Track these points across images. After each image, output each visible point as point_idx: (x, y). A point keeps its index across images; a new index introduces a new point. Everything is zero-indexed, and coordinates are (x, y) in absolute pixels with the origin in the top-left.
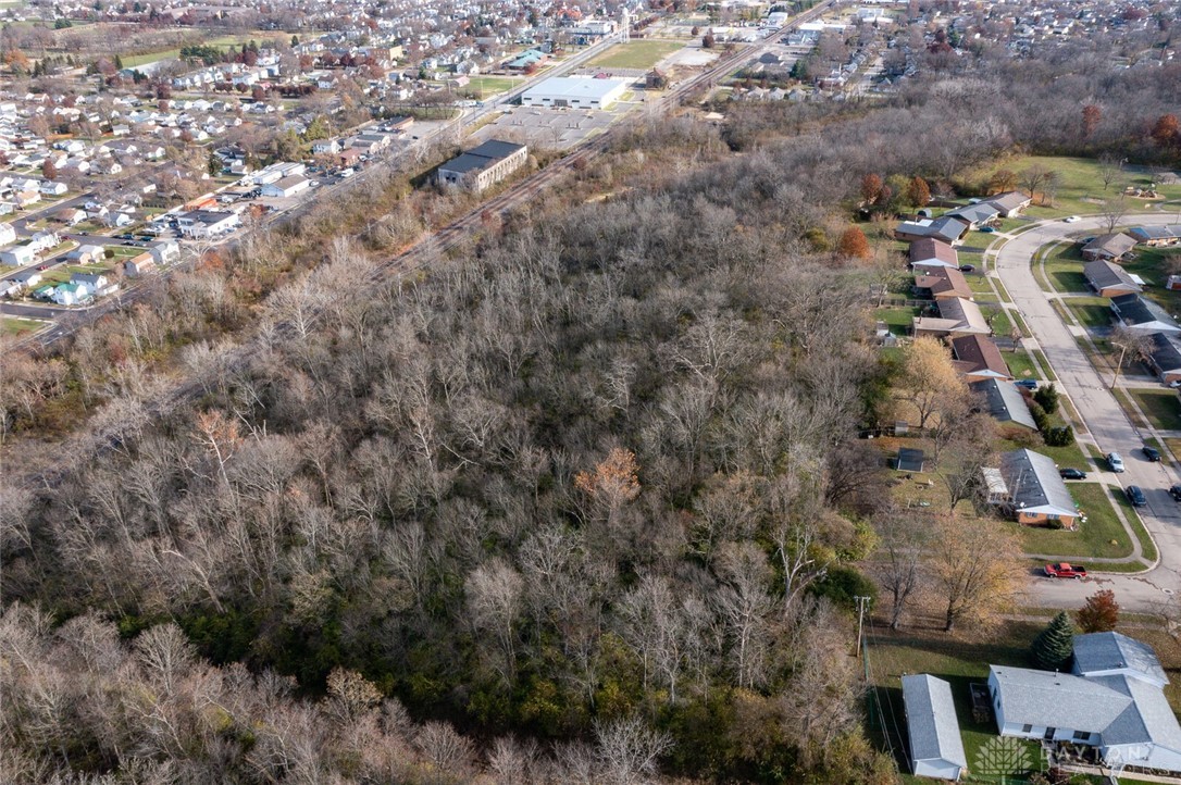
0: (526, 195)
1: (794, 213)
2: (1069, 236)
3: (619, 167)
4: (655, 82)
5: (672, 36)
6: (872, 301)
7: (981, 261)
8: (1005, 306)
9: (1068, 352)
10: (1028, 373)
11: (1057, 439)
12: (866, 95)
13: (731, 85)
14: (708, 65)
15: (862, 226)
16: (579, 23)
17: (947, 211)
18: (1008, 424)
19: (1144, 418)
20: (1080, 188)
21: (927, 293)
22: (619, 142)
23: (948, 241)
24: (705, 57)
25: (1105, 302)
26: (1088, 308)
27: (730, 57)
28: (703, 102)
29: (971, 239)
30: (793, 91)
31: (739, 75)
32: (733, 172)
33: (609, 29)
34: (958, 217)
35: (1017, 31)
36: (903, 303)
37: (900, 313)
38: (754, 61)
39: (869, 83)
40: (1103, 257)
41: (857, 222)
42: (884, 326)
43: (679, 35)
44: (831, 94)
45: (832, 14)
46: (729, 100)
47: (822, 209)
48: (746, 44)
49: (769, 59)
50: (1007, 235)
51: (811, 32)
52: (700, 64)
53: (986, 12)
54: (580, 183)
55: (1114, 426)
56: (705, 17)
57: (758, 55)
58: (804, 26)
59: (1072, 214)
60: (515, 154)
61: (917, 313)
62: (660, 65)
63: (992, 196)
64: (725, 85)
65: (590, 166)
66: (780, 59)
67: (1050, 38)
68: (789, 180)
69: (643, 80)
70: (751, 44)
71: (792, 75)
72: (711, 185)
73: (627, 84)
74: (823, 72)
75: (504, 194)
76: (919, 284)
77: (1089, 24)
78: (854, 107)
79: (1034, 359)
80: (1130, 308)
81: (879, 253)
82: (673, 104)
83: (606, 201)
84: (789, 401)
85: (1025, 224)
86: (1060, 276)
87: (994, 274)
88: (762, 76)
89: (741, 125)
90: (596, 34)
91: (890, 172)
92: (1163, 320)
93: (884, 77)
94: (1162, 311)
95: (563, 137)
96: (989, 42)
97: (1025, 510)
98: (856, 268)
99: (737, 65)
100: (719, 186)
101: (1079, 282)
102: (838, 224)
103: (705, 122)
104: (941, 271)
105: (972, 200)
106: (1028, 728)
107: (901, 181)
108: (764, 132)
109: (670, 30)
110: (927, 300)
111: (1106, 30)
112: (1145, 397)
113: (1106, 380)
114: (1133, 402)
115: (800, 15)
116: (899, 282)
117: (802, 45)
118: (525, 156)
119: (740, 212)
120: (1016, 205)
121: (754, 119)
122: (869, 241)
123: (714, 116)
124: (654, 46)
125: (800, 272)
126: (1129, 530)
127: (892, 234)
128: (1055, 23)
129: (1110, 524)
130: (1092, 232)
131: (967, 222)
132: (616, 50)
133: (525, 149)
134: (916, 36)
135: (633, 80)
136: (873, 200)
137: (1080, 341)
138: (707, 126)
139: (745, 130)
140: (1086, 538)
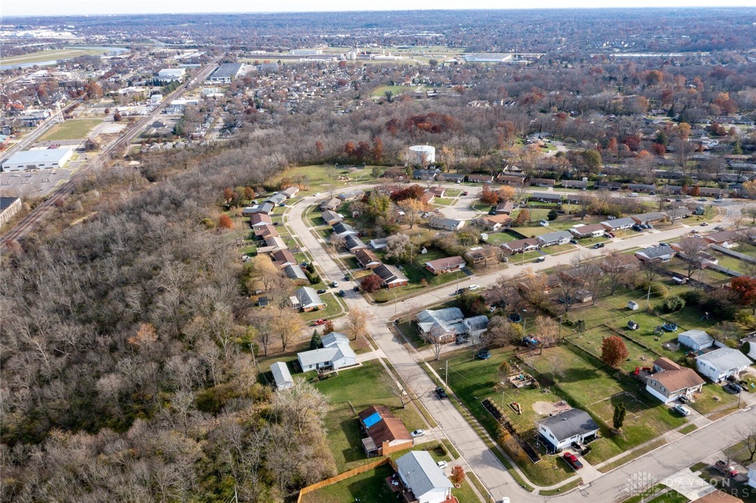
0: (30, 227)
1: (194, 212)
2: (315, 202)
3: (86, 202)
4: (91, 147)
5: (92, 115)
6: (238, 245)
7: (281, 219)
8: (293, 236)
9: (319, 249)
10: (304, 260)
11: (314, 281)
12: (218, 140)
13: (139, 143)
14: (121, 132)
15: (226, 213)
16: (24, 112)
17: (264, 200)
18: (297, 280)
19: (345, 267)
20: (320, 180)
21: (261, 237)
22: (81, 186)
23: (266, 213)
24: (118, 127)
25: (331, 227)
26: (324, 231)
27: (134, 126)
28: (125, 155)
29: (276, 211)
30: (177, 143)
31: (142, 136)
32: (156, 195)
33: (48, 114)
34: (269, 202)
35: (289, 96)
36: (251, 243)
37: (251, 248)
38: (149, 128)
39: (218, 133)
40: (329, 209)
41: (225, 211)
42: (245, 255)
43: (97, 115)
44: (198, 142)
45: (188, 93)
46: (141, 153)
47: (207, 208)
48: (141, 116)
49: (157, 125)
50: (291, 206)
51: (179, 105)
52: (116, 132)
53: (272, 86)
54: (63, 214)
55: (335, 272)
56: (110, 101)
57: (151, 123)
58: (174, 102)
59: (317, 192)
60: (14, 204)
61: (258, 246)
62: (90, 135)
63: (283, 189)
64: (136, 143)
65: (66, 204)
66: (164, 124)
67: (306, 98)
68: (188, 197)
69: (82, 146)
70: (144, 116)
71: (174, 133)
72: (146, 204)
73: (73, 150)
74: (191, 130)
75: (14, 229)
76: (257, 234)
77: (323, 89)
78: (213, 148)
79: (305, 255)
80: (338, 228)
81: (238, 224)
82: (107, 159)
83: (85, 222)
84: (210, 288)
85: (299, 199)
86: (314, 220)
87: (286, 224)
88: (157, 136)
89: (152, 167)
90: (40, 118)
91: (235, 186)
92: (350, 230)
93: (226, 129)
94: (349, 226)
95: (42, 188)
96: (276, 104)
97: (305, 307)
98: (227, 233)
99: (139, 130)
100: (150, 204)
101: (321, 221)
102: (216, 214)
103: (129, 167)
104: (264, 227)
105: (275, 193)
106: (311, 366)
107: (241, 189)
108: (166, 169)
109: (90, 111)
110: (261, 240)
111: (331, 92)
112: (346, 260)
113: (332, 257)
114: (341, 262)
115: (170, 95)
116: (247, 235)
117: (175, 114)
118: (20, 204)
119: (167, 216)
120: (293, 192)
121: (158, 162)
122: (232, 220)
123: (134, 163)
124: (82, 123)
125: (203, 239)
126: (341, 305)
127: (241, 215)
128: (307, 90)
129: (335, 304)
130: (325, 199)
131: (273, 203)
132: (57, 129)
133: (19, 200)
134: (238, 104)
135: (76, 147)
136: (231, 199)
137: (322, 244)
138: (132, 170)
139: (155, 169)
140: (327, 311)
